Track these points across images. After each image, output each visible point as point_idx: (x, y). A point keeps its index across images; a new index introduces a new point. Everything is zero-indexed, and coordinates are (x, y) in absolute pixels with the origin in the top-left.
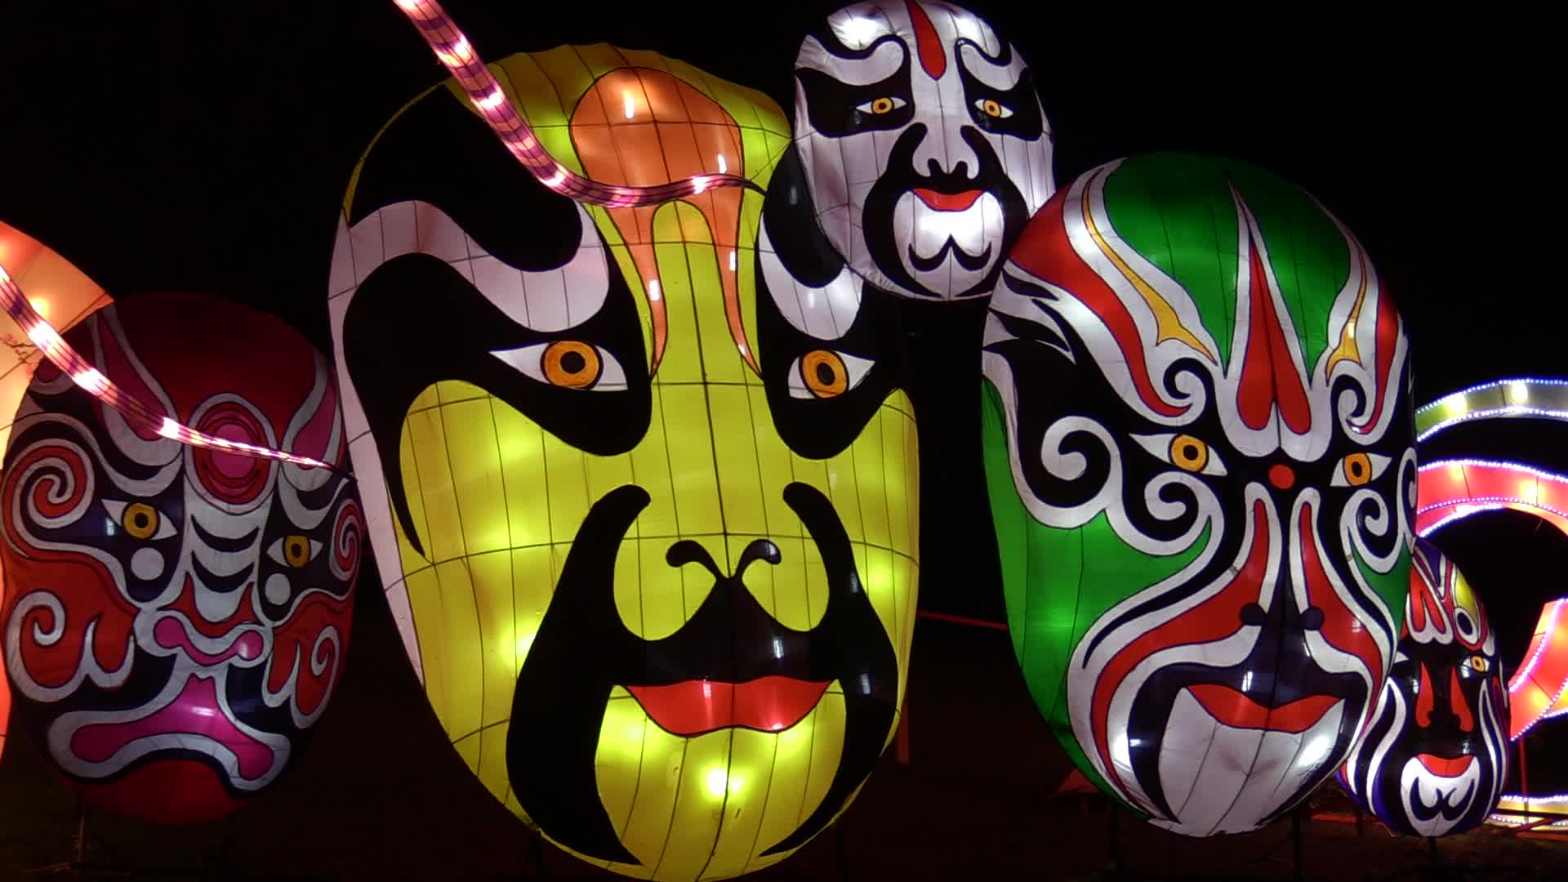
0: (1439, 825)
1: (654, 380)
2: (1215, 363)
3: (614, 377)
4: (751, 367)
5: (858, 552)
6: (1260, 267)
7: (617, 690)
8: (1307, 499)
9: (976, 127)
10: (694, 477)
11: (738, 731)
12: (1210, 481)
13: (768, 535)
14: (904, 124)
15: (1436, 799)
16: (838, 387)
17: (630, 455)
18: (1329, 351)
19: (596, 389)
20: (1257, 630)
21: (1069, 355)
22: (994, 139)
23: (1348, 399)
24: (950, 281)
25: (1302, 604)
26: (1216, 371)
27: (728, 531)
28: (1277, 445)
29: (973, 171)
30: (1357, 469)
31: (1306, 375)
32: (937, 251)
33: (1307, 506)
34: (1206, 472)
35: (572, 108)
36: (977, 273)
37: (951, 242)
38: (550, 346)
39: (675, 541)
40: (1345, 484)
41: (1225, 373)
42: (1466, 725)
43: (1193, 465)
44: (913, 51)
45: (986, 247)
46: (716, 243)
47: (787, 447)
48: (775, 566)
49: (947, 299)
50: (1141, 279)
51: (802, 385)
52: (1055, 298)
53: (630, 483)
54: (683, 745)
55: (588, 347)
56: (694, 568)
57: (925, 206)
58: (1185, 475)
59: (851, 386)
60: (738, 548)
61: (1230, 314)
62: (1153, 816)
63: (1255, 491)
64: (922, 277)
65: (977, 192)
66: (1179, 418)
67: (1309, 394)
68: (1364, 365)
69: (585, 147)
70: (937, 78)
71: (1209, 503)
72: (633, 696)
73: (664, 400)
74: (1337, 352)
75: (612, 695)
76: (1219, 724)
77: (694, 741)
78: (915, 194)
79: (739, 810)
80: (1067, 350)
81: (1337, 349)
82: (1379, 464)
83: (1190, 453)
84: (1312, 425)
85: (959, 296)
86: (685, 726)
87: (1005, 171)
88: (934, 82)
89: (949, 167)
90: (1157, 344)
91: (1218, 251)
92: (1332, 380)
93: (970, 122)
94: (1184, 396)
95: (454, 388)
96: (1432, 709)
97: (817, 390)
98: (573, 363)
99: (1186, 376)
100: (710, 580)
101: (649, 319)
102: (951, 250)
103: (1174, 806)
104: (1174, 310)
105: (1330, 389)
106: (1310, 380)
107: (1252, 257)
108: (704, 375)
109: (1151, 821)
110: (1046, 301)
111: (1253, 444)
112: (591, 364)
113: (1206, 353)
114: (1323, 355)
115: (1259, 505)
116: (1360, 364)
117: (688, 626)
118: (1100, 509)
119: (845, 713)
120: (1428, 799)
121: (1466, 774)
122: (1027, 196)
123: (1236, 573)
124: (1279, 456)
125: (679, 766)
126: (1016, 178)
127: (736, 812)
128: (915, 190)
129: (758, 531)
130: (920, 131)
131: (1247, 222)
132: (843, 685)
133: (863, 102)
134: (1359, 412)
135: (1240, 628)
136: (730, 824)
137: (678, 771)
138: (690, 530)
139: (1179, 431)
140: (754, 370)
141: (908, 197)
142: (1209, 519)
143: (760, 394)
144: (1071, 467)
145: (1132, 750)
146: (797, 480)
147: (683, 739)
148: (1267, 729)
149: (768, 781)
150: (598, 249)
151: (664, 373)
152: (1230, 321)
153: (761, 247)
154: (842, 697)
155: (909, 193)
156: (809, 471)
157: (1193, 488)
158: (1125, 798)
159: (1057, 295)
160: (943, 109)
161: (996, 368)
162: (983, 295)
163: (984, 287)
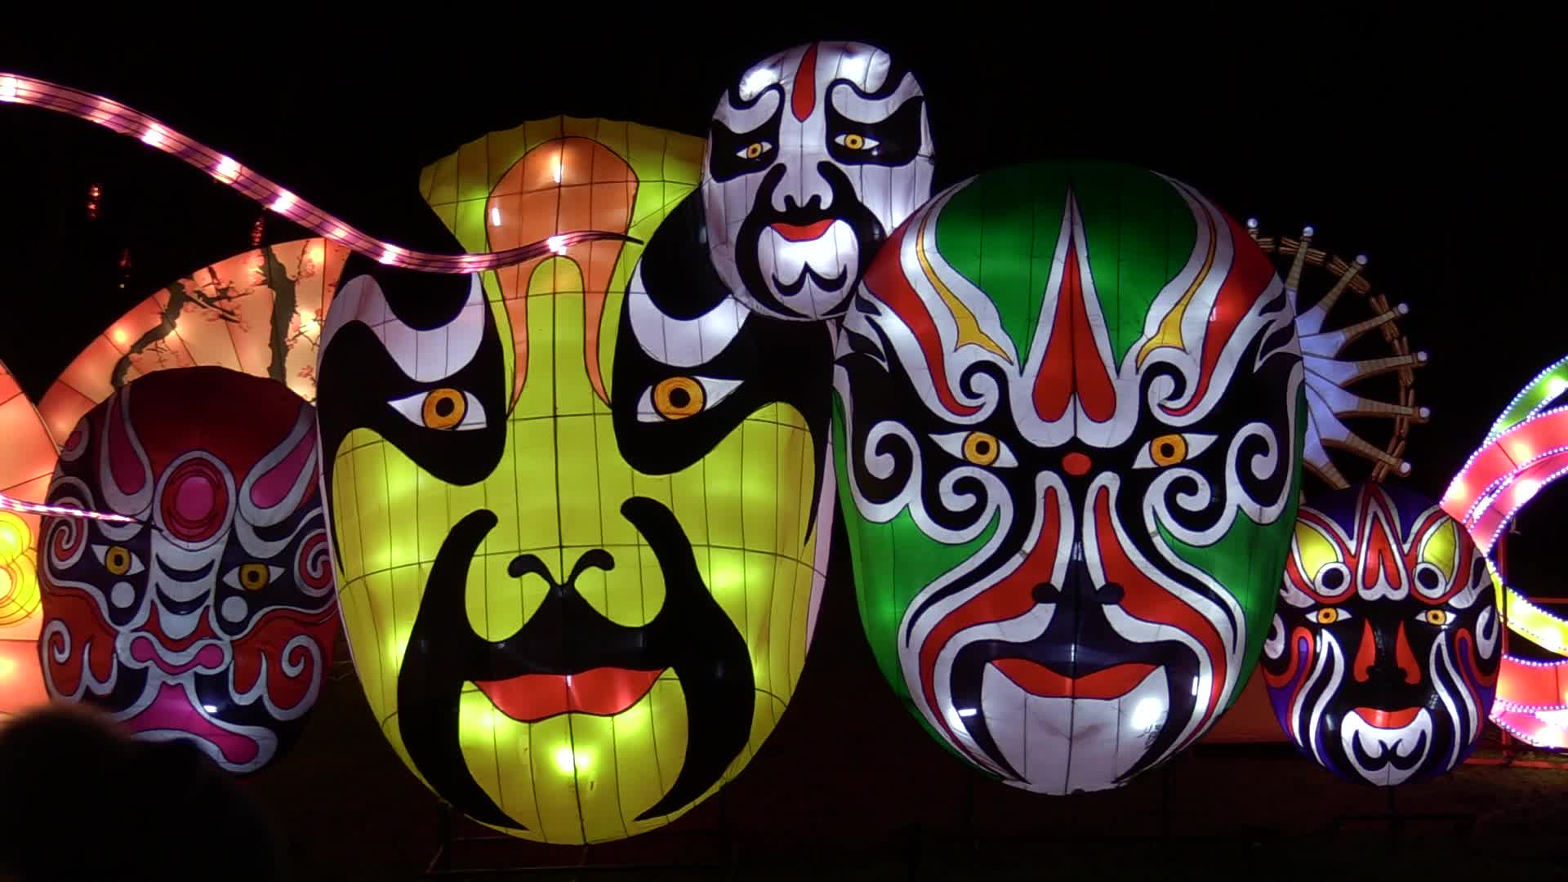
0: (1390, 775)
1: (511, 417)
2: (1011, 363)
3: (475, 416)
4: (601, 398)
5: (699, 555)
6: (1075, 266)
7: (468, 685)
8: (1103, 483)
9: (833, 161)
10: (540, 500)
11: (575, 716)
12: (1001, 473)
13: (602, 545)
14: (768, 166)
15: (1380, 750)
16: (693, 408)
17: (484, 484)
18: (1143, 340)
19: (461, 428)
20: (1052, 607)
21: (885, 365)
22: (851, 171)
23: (1163, 386)
24: (812, 302)
25: (1098, 579)
26: (1011, 371)
27: (564, 544)
28: (1072, 434)
29: (827, 202)
30: (1167, 450)
31: (1113, 366)
32: (796, 278)
33: (1104, 490)
34: (997, 464)
35: (495, 178)
36: (837, 293)
37: (807, 268)
38: (430, 394)
39: (516, 555)
40: (1151, 465)
41: (1021, 372)
42: (1413, 678)
43: (985, 459)
44: (788, 98)
45: (841, 270)
46: (586, 290)
47: (629, 467)
48: (608, 572)
49: (814, 319)
50: (948, 290)
51: (653, 410)
52: (878, 313)
53: (483, 508)
54: (527, 730)
55: (458, 394)
56: (532, 579)
57: (781, 238)
58: (977, 469)
59: (709, 405)
60: (572, 558)
61: (1034, 315)
62: (1004, 778)
63: (1047, 479)
64: (788, 301)
65: (831, 220)
66: (973, 417)
67: (1115, 383)
68: (1188, 350)
69: (496, 218)
70: (801, 120)
71: (998, 494)
72: (481, 689)
73: (517, 433)
74: (1154, 340)
75: (464, 689)
76: (1029, 695)
77: (536, 726)
78: (772, 228)
79: (592, 783)
80: (883, 360)
81: (1153, 338)
82: (1199, 443)
83: (983, 448)
84: (1116, 413)
85: (824, 315)
86: (529, 714)
87: (859, 199)
88: (800, 124)
89: (802, 201)
90: (956, 350)
91: (1031, 257)
92: (1142, 371)
93: (826, 157)
94: (978, 396)
95: (363, 435)
96: (1373, 664)
97: (669, 413)
98: (445, 407)
99: (981, 377)
100: (546, 587)
101: (512, 365)
102: (808, 275)
103: (1019, 769)
104: (974, 317)
105: (1139, 377)
106: (1118, 370)
107: (1069, 260)
108: (555, 408)
109: (1005, 782)
110: (874, 317)
111: (1045, 435)
112: (459, 407)
113: (1001, 353)
114: (1134, 347)
115: (1051, 492)
116: (1184, 350)
117: (527, 628)
118: (903, 505)
119: (683, 696)
120: (1373, 751)
121: (1413, 725)
122: (885, 217)
123: (1025, 556)
124: (1075, 444)
125: (528, 746)
126: (873, 203)
127: (590, 784)
128: (775, 225)
129: (592, 542)
130: (781, 170)
131: (1072, 224)
132: (677, 672)
133: (741, 150)
134: (1177, 394)
135: (1034, 605)
136: (588, 794)
137: (528, 751)
138: (529, 546)
139: (972, 429)
140: (603, 401)
141: (768, 231)
142: (998, 508)
143: (607, 423)
144: (882, 467)
145: (964, 720)
146: (636, 495)
147: (527, 725)
148: (1074, 697)
149: (613, 756)
150: (480, 306)
151: (520, 410)
152: (1032, 322)
153: (632, 289)
154: (678, 683)
155: (768, 228)
156: (652, 487)
157: (984, 481)
158: (976, 764)
159: (881, 310)
160: (804, 149)
161: (841, 379)
162: (842, 314)
163: (843, 306)
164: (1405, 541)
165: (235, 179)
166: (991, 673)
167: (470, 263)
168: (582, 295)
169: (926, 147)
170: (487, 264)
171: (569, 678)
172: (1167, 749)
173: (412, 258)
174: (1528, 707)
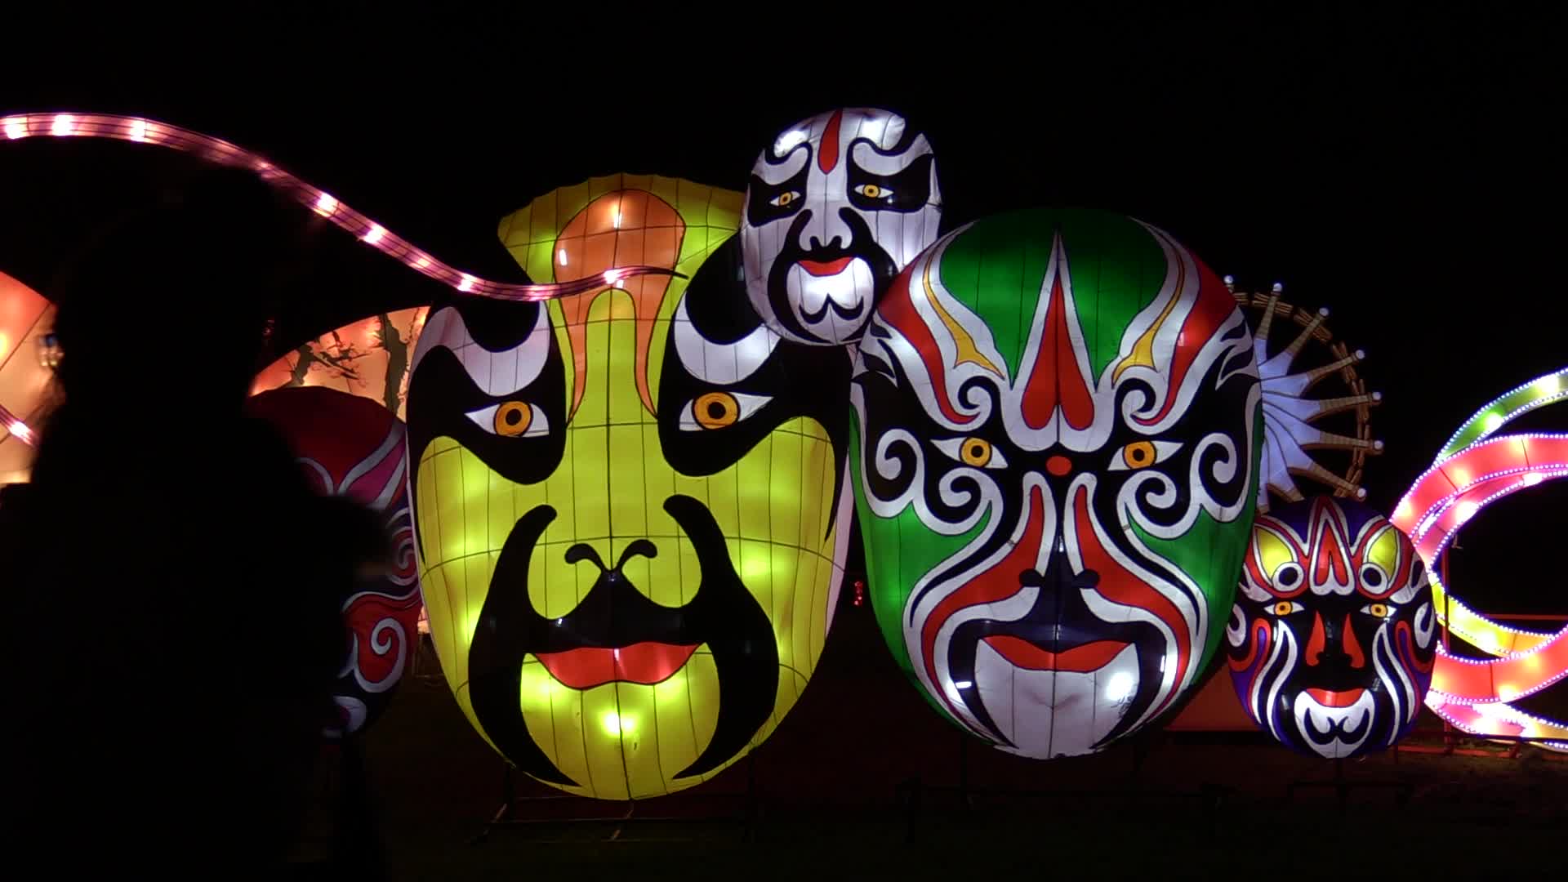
0: (1337, 749)
1: (570, 425)
2: (1003, 378)
3: (539, 425)
4: (648, 410)
5: (732, 547)
6: (1060, 293)
7: (528, 657)
8: (1083, 483)
9: (853, 208)
10: (592, 498)
11: (621, 684)
12: (994, 473)
13: (647, 536)
14: (797, 211)
15: (1329, 726)
16: (728, 419)
17: (546, 484)
18: (1119, 359)
19: (527, 435)
20: (1036, 590)
21: (894, 381)
22: (869, 216)
23: (1136, 399)
24: (833, 329)
25: (1077, 566)
26: (1002, 385)
27: (614, 535)
28: (1055, 440)
29: (847, 242)
30: (1139, 455)
31: (1092, 382)
32: (820, 308)
33: (1082, 489)
34: (990, 466)
35: (562, 224)
36: (854, 321)
37: (829, 300)
38: (500, 407)
39: (571, 544)
40: (1123, 467)
41: (1012, 386)
42: (1358, 663)
43: (979, 461)
44: (815, 154)
45: (859, 300)
46: (638, 317)
47: (671, 469)
48: (652, 560)
49: (835, 344)
50: (949, 316)
51: (693, 421)
52: (889, 336)
53: (544, 503)
54: (579, 697)
55: (526, 406)
56: (586, 564)
57: (807, 274)
58: (972, 470)
59: (742, 417)
60: (620, 547)
61: (1023, 338)
62: (996, 744)
63: (1032, 479)
64: (812, 328)
65: (849, 258)
66: (970, 425)
67: (1094, 396)
68: (1158, 369)
69: (563, 258)
70: (826, 173)
71: (990, 491)
72: (540, 661)
73: (576, 440)
74: (1127, 360)
75: (525, 660)
76: (1015, 668)
77: (586, 693)
78: (801, 265)
79: (636, 745)
80: (893, 377)
81: (1127, 357)
82: (1166, 450)
83: (977, 452)
84: (1095, 421)
85: (844, 340)
86: (581, 683)
87: (875, 239)
88: (824, 175)
89: (825, 241)
90: (955, 367)
91: (1022, 286)
92: (1118, 384)
93: (848, 204)
94: (973, 407)
95: (444, 442)
96: (1322, 650)
97: (706, 424)
98: (514, 417)
99: (977, 390)
100: (597, 572)
101: (572, 380)
102: (830, 306)
103: (1008, 734)
104: (972, 339)
105: (1114, 392)
106: (1096, 385)
107: (1055, 288)
108: (608, 419)
109: (996, 747)
110: (886, 340)
111: (1032, 441)
112: (526, 417)
113: (995, 370)
114: (1110, 366)
115: (1036, 490)
116: (1154, 369)
117: (580, 607)
118: (909, 501)
119: (715, 668)
120: (1323, 727)
121: (1357, 704)
122: (897, 256)
123: (1013, 545)
124: (1058, 449)
125: (580, 711)
126: (888, 245)
127: (633, 746)
128: (800, 262)
129: (638, 533)
130: (808, 215)
131: (1058, 260)
132: (711, 647)
133: (774, 198)
134: (1148, 407)
135: (1021, 588)
136: (632, 754)
137: (580, 716)
138: (583, 537)
139: (968, 435)
140: (651, 412)
141: (796, 268)
142: (990, 504)
143: (653, 432)
144: (890, 469)
145: (961, 691)
146: (678, 493)
147: (579, 692)
148: (1055, 670)
149: (654, 721)
150: (546, 331)
151: (578, 420)
152: (1022, 343)
153: (677, 317)
154: (711, 657)
155: (796, 265)
156: (692, 486)
157: (978, 481)
158: (970, 730)
159: (891, 334)
160: (828, 197)
161: (857, 394)
162: (859, 339)
163: (860, 333)
164: (1352, 544)
165: (333, 212)
166: (984, 649)
167: (537, 292)
168: (633, 322)
169: (934, 197)
170: (551, 293)
171: (617, 652)
172: (1137, 719)
173: (487, 286)
174: (1465, 700)
